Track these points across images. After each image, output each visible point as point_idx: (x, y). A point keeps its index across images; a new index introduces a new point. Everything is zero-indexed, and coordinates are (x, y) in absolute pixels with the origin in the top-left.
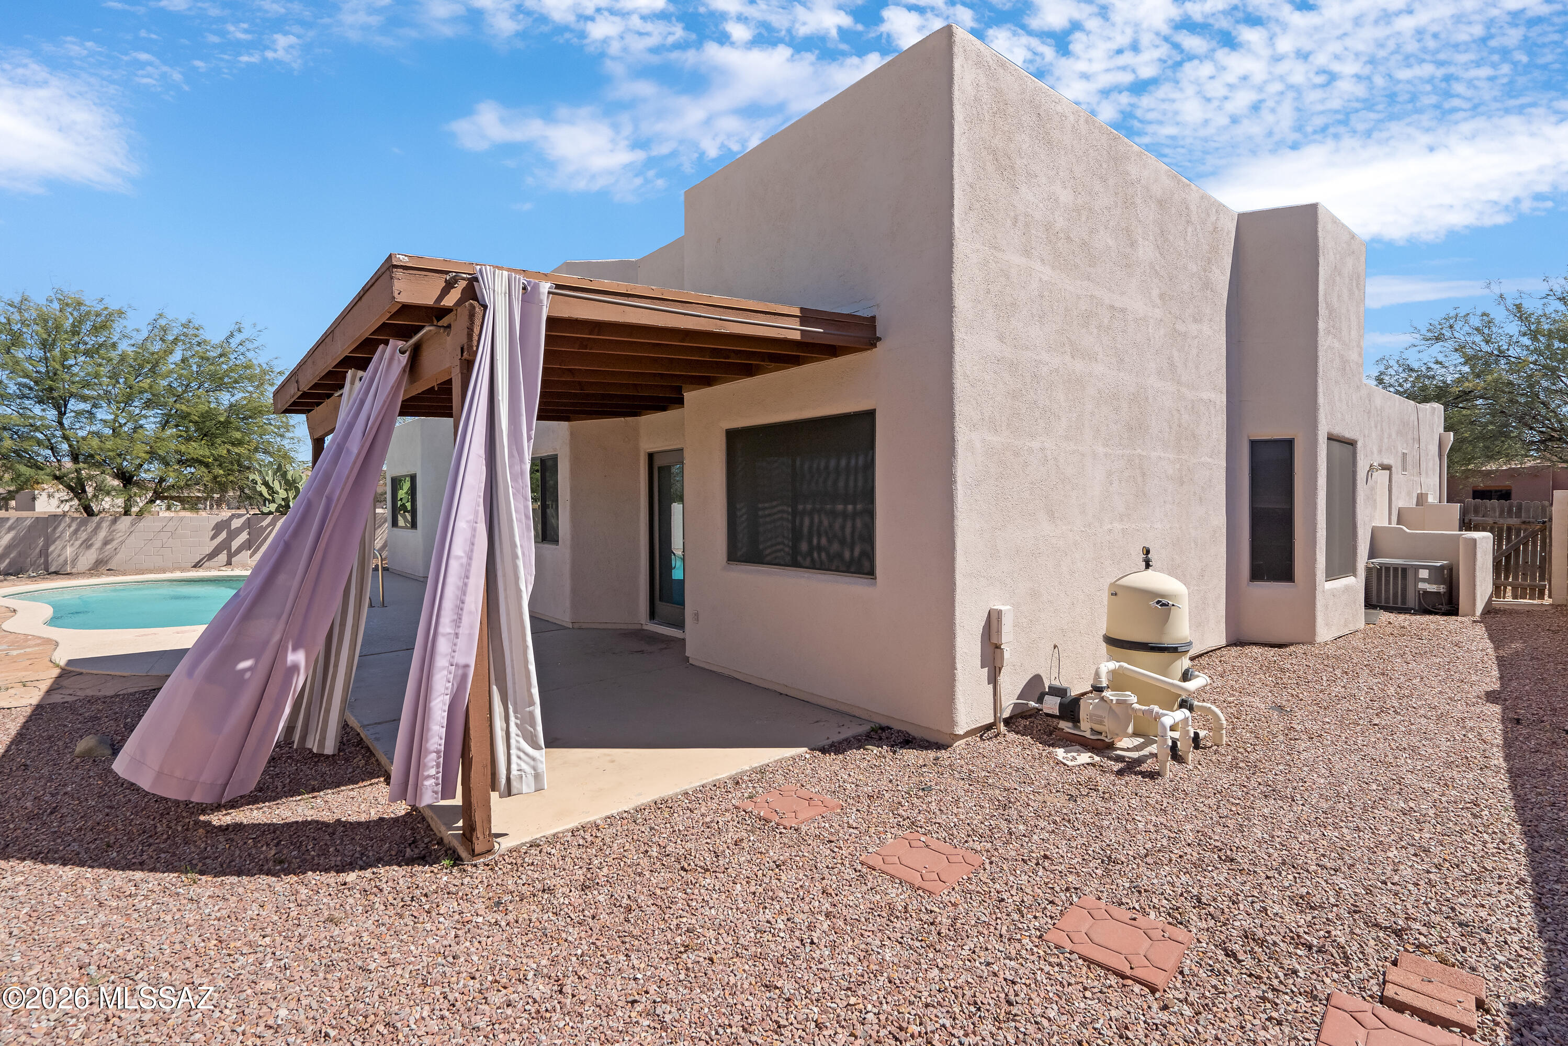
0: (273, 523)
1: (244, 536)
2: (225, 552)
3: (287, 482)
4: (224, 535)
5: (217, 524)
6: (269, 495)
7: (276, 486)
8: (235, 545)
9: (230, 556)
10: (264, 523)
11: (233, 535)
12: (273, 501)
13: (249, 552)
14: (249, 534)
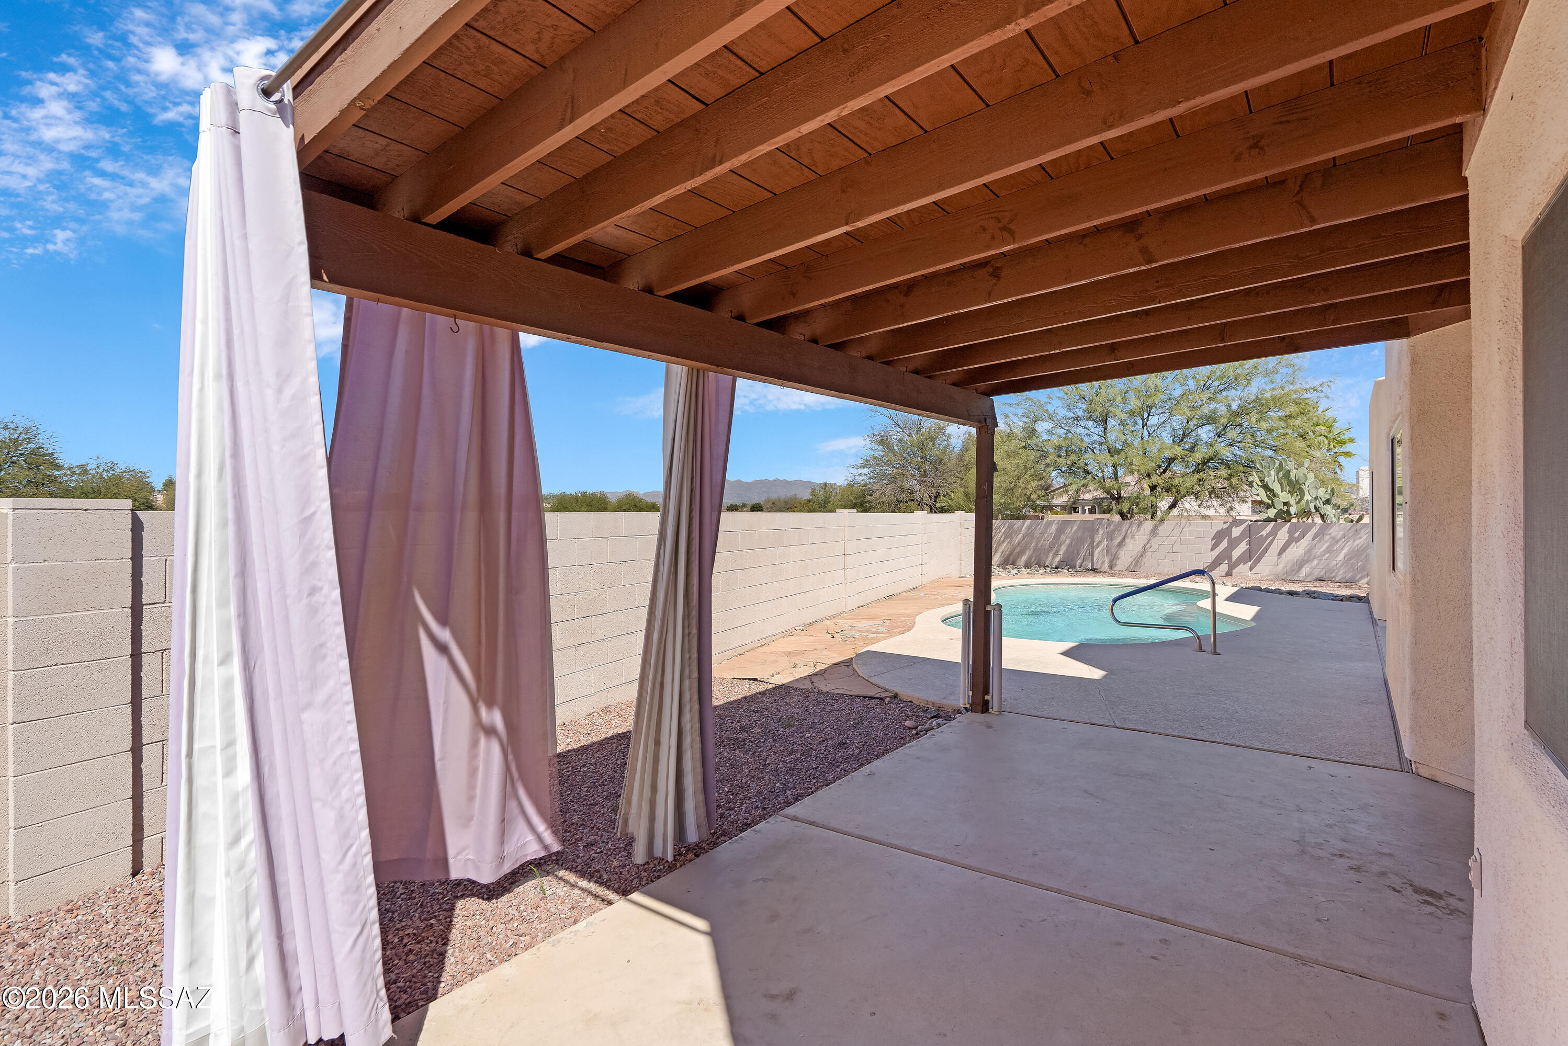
0: (1273, 533)
1: (1243, 547)
2: (1226, 562)
3: (1290, 483)
4: (1224, 544)
5: (1218, 532)
6: (1269, 498)
7: (1276, 487)
8: (1236, 554)
9: (1232, 566)
10: (1264, 533)
11: (1233, 543)
12: (1273, 506)
13: (1250, 564)
14: (1249, 543)
